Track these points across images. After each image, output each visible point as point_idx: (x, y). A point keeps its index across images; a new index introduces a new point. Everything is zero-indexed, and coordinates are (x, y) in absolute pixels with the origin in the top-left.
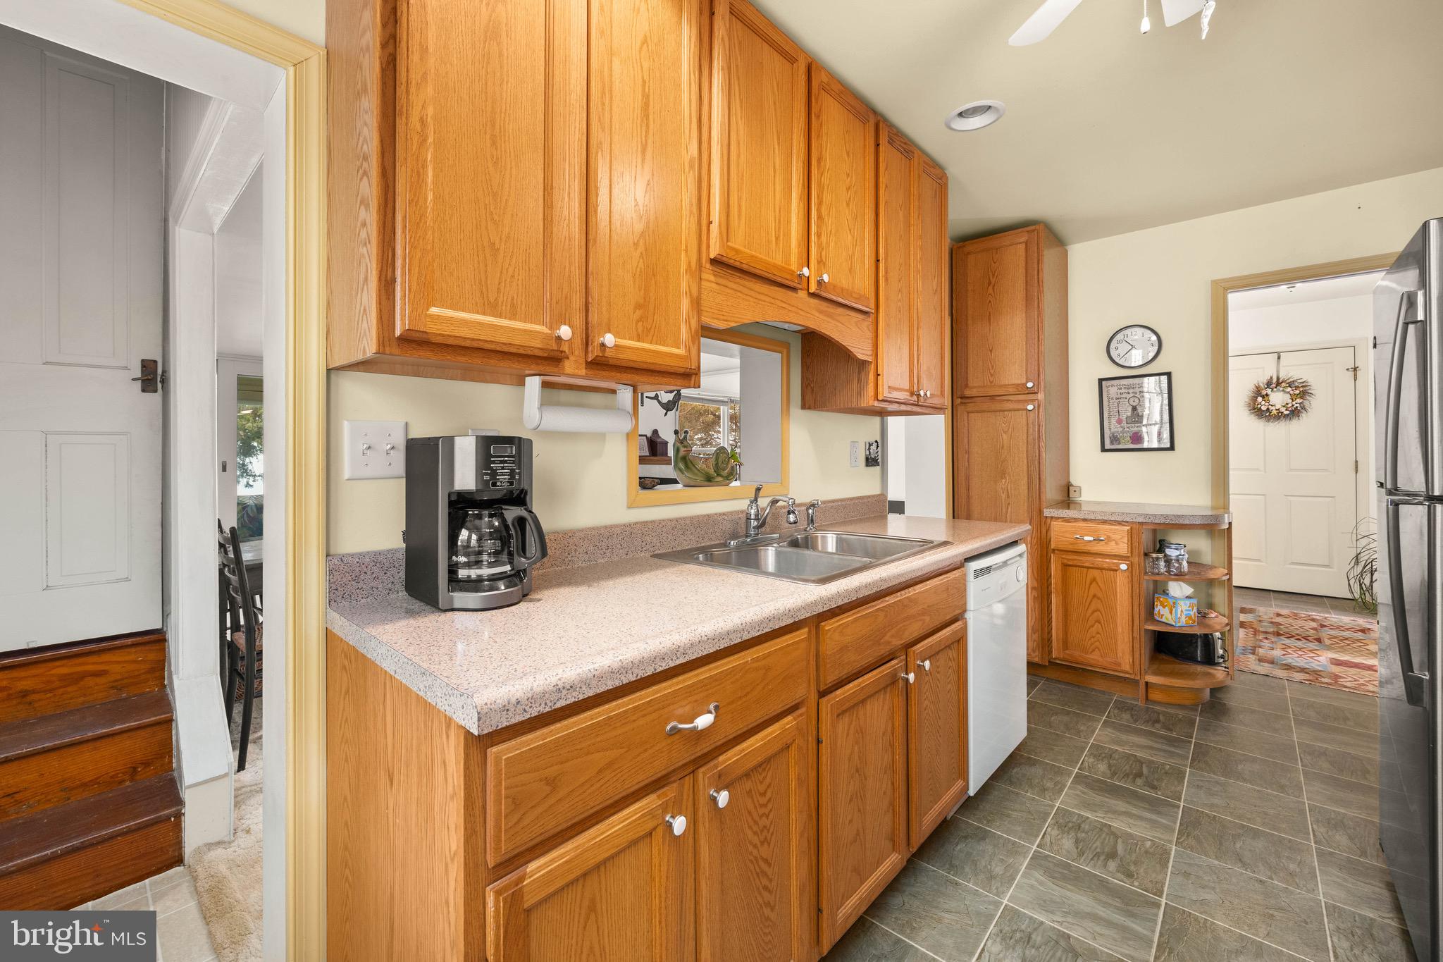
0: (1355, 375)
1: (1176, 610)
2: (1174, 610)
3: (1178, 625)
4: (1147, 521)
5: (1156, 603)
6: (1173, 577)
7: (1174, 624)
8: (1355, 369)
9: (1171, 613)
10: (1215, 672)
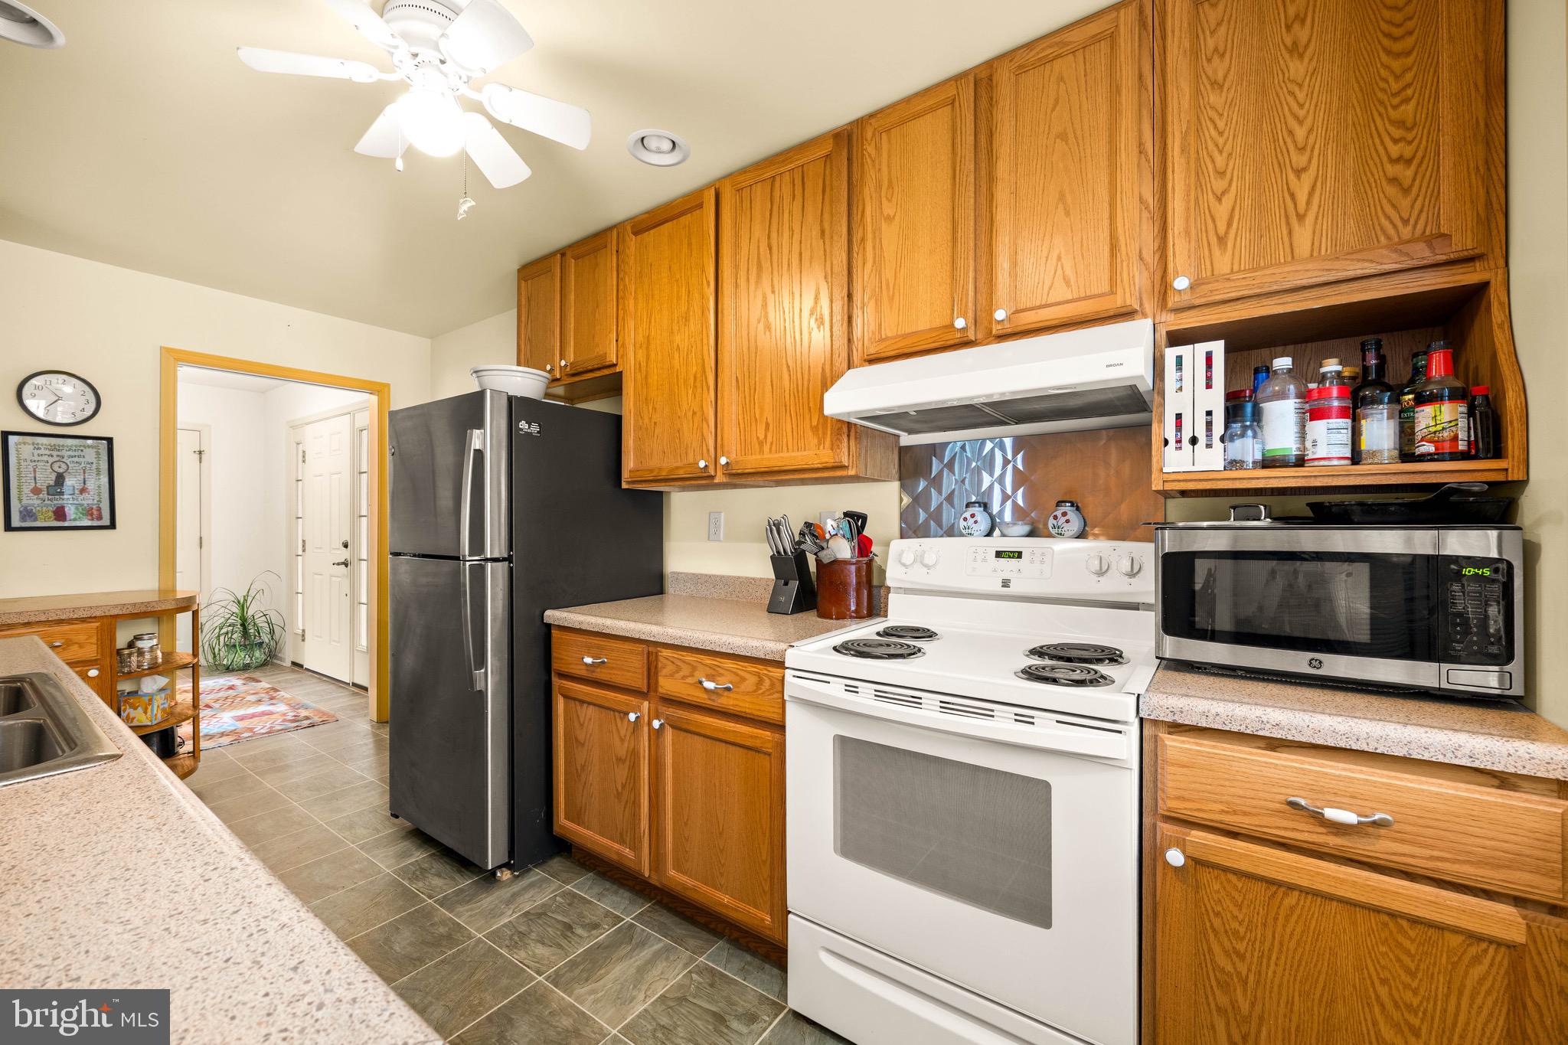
0: (200, 458)
1: (153, 707)
2: (150, 708)
3: (155, 722)
4: (124, 612)
5: (123, 708)
6: (146, 672)
7: (150, 724)
8: (200, 452)
9: (145, 712)
10: (179, 762)
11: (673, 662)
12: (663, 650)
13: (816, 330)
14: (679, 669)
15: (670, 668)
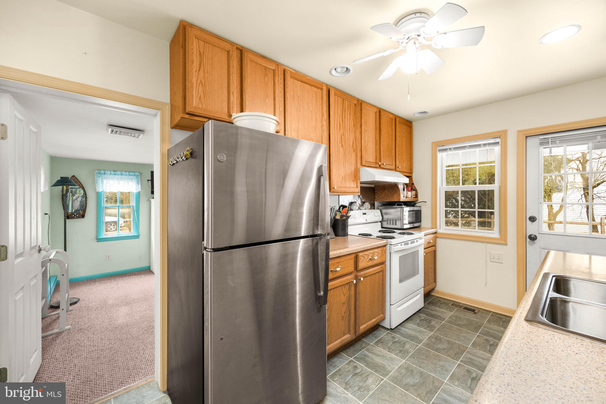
11: (363, 257)
12: (359, 254)
13: (353, 152)
14: (365, 257)
15: (362, 258)
